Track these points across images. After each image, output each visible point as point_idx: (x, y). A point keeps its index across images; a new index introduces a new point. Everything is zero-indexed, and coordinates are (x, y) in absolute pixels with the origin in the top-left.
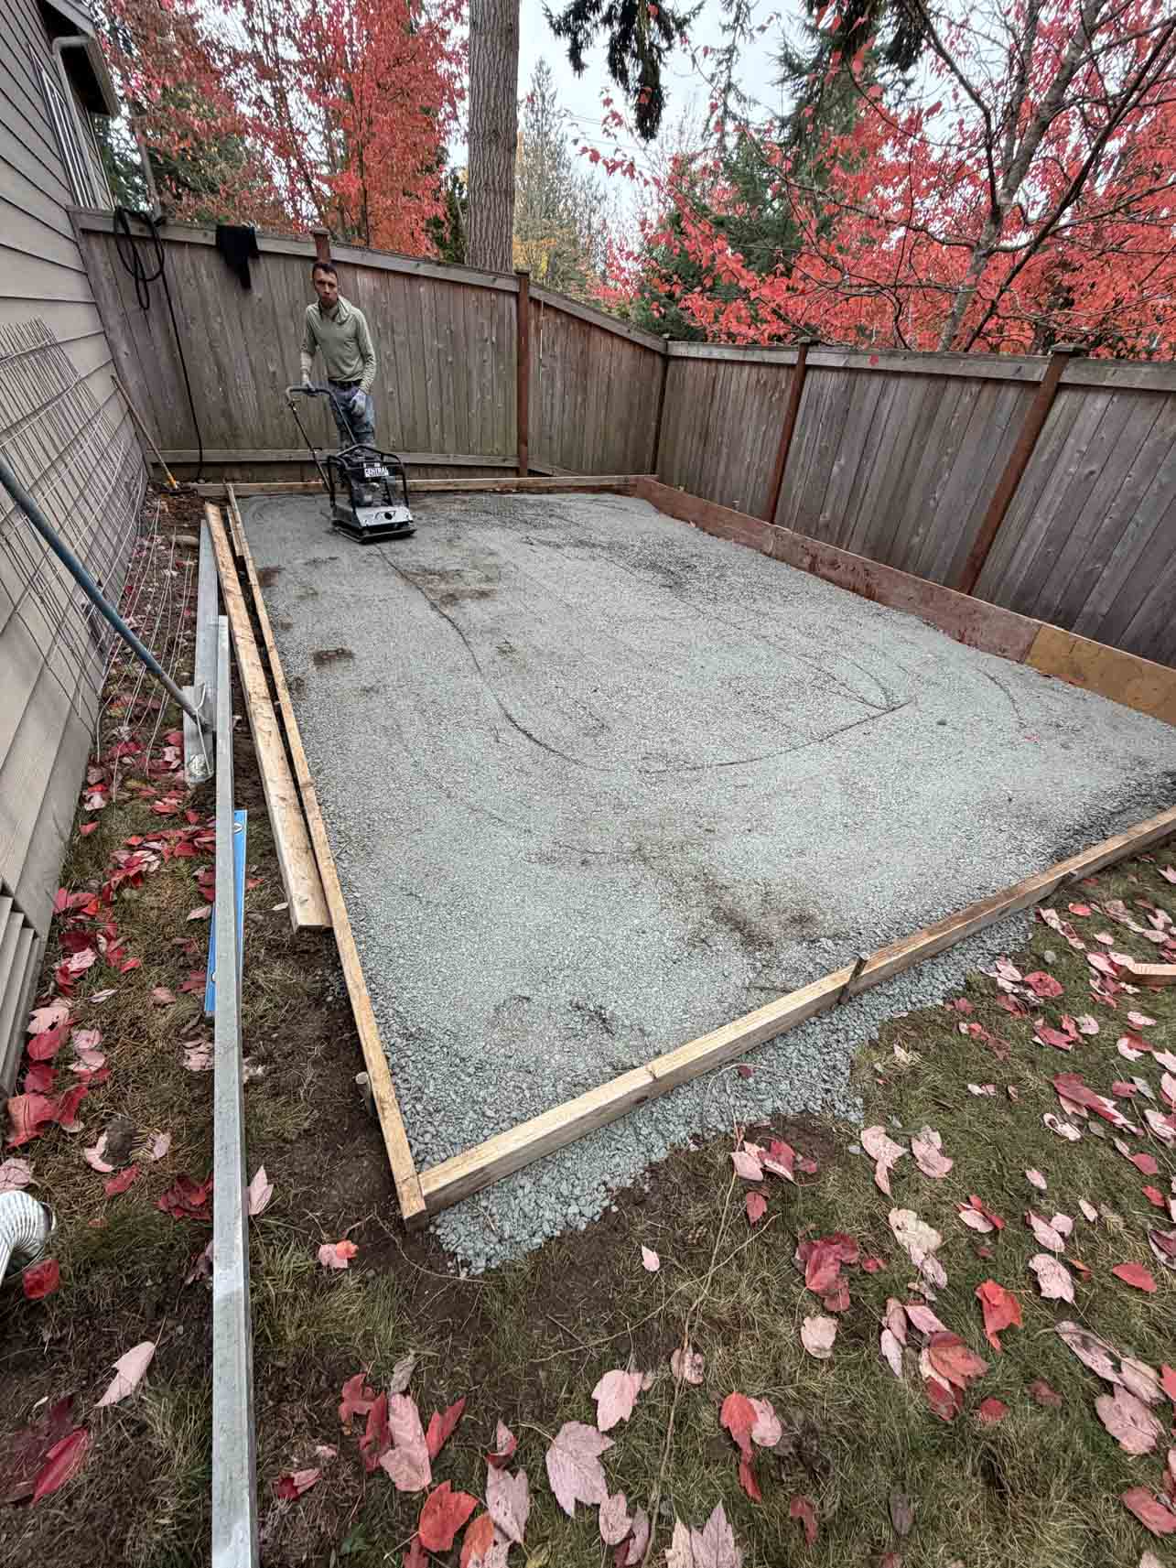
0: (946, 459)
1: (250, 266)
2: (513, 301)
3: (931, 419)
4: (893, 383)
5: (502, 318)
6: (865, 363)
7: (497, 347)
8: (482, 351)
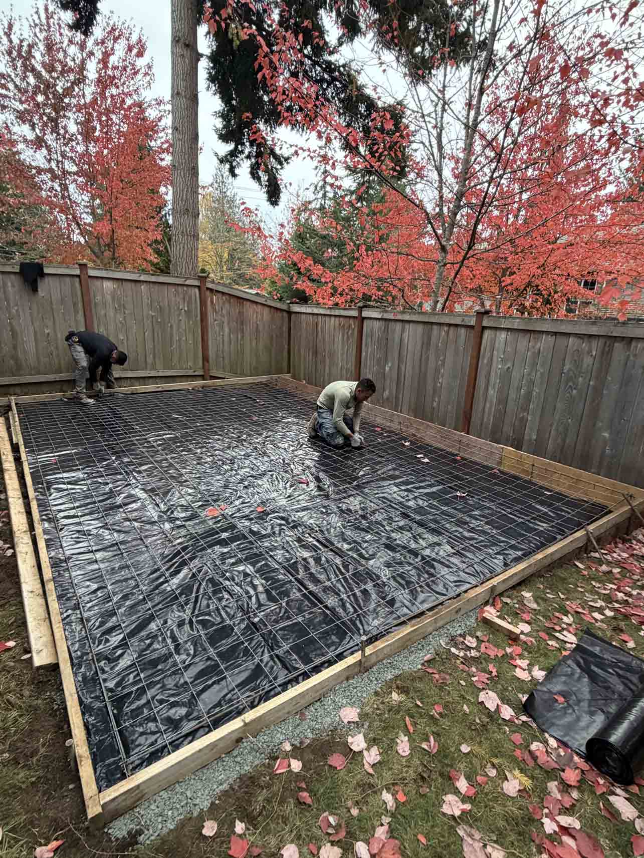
0: (440, 362)
1: (39, 280)
2: (197, 290)
3: (429, 344)
4: (407, 326)
5: (190, 297)
6: (391, 317)
7: (188, 313)
8: (179, 315)
